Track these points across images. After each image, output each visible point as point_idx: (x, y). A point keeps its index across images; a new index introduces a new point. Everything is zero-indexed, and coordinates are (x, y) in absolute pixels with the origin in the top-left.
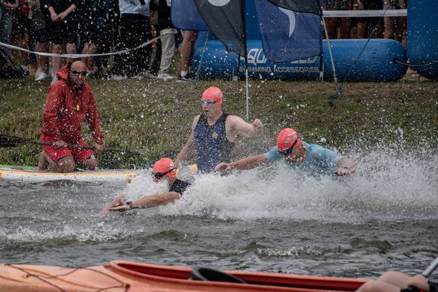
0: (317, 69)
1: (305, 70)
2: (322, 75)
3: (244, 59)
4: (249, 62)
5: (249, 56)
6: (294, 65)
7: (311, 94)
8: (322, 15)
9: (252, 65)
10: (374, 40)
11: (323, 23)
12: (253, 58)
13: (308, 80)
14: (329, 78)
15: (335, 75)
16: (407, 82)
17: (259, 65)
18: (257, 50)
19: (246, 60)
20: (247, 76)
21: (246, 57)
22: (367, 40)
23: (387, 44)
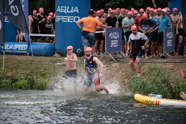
0: (27, 51)
1: (23, 52)
2: (28, 54)
3: (3, 47)
4: (5, 49)
5: (5, 47)
6: (19, 50)
7: (24, 60)
8: (29, 34)
9: (6, 50)
10: (45, 43)
11: (29, 37)
12: (6, 48)
13: (24, 55)
14: (30, 55)
15: (32, 54)
16: (54, 57)
17: (8, 50)
18: (7, 45)
19: (4, 48)
20: (4, 53)
21: (4, 47)
22: (42, 43)
23: (49, 45)
